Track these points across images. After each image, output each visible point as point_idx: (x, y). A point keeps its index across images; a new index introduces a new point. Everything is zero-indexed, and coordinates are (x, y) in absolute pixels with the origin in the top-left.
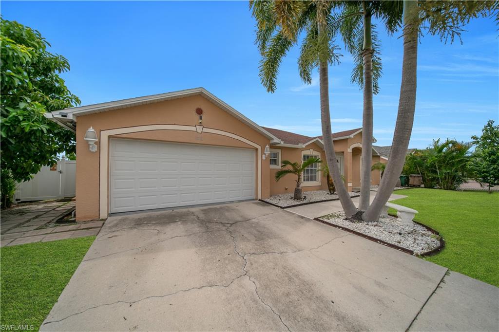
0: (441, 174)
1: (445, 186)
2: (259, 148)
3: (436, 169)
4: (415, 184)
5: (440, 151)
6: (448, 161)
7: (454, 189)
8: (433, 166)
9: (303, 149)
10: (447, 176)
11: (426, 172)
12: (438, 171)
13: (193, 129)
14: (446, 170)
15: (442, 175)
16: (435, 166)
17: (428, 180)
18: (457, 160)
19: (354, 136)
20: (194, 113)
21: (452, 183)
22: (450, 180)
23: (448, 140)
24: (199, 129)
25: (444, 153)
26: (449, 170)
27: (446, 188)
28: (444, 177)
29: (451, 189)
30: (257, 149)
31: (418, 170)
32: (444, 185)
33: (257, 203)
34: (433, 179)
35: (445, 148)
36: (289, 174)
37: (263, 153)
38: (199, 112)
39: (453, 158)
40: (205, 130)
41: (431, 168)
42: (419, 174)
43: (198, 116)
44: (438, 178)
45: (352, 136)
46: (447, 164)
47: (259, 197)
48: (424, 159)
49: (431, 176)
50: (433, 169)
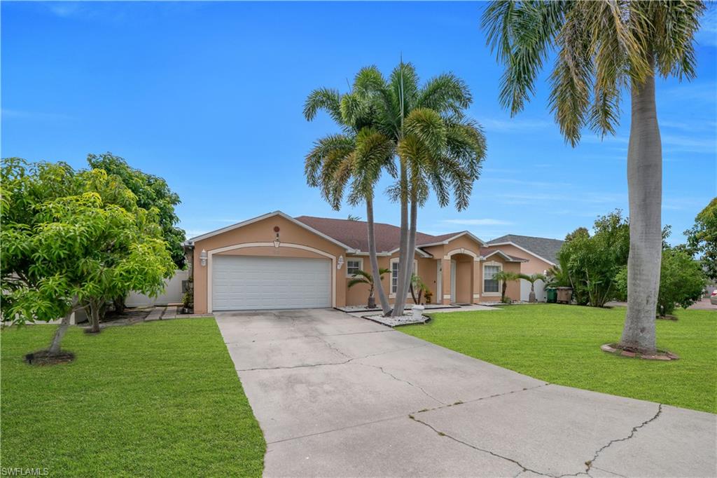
2: (334, 258)
3: (586, 279)
4: (562, 300)
9: (391, 257)
12: (588, 282)
13: (272, 244)
14: (596, 281)
15: (592, 288)
19: (450, 242)
20: (273, 231)
24: (277, 244)
30: (332, 259)
33: (331, 310)
36: (360, 284)
37: (337, 264)
38: (277, 229)
40: (282, 245)
41: (582, 278)
43: (275, 234)
45: (446, 242)
47: (334, 306)
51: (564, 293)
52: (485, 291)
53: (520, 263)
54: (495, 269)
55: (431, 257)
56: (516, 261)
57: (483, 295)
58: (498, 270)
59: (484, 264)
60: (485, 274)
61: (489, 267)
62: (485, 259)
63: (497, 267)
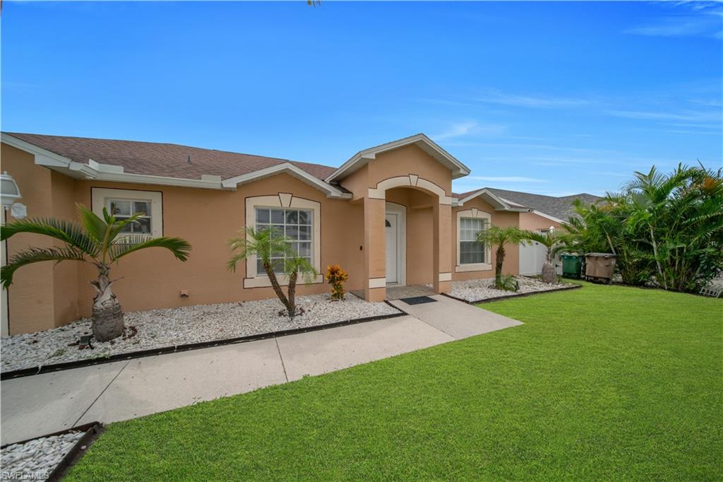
0: (662, 252)
1: (672, 282)
3: (650, 240)
4: (597, 276)
5: (661, 196)
6: (681, 220)
7: (695, 291)
8: (641, 232)
10: (677, 258)
11: (625, 248)
12: (654, 245)
14: (676, 244)
15: (665, 256)
16: (649, 234)
17: (630, 266)
18: (703, 217)
21: (689, 276)
22: (683, 268)
23: (680, 170)
25: (672, 201)
26: (683, 242)
27: (673, 287)
28: (668, 258)
29: (688, 291)
31: (608, 244)
32: (669, 278)
34: (642, 264)
35: (675, 189)
39: (693, 212)
41: (638, 237)
42: (611, 252)
44: (655, 262)
46: (679, 228)
48: (621, 216)
49: (637, 255)
50: (641, 240)
51: (601, 264)
52: (462, 262)
53: (518, 213)
54: (479, 224)
55: (347, 196)
56: (513, 210)
57: (457, 269)
58: (482, 226)
59: (460, 215)
60: (462, 232)
61: (469, 220)
62: (461, 204)
63: (482, 221)
